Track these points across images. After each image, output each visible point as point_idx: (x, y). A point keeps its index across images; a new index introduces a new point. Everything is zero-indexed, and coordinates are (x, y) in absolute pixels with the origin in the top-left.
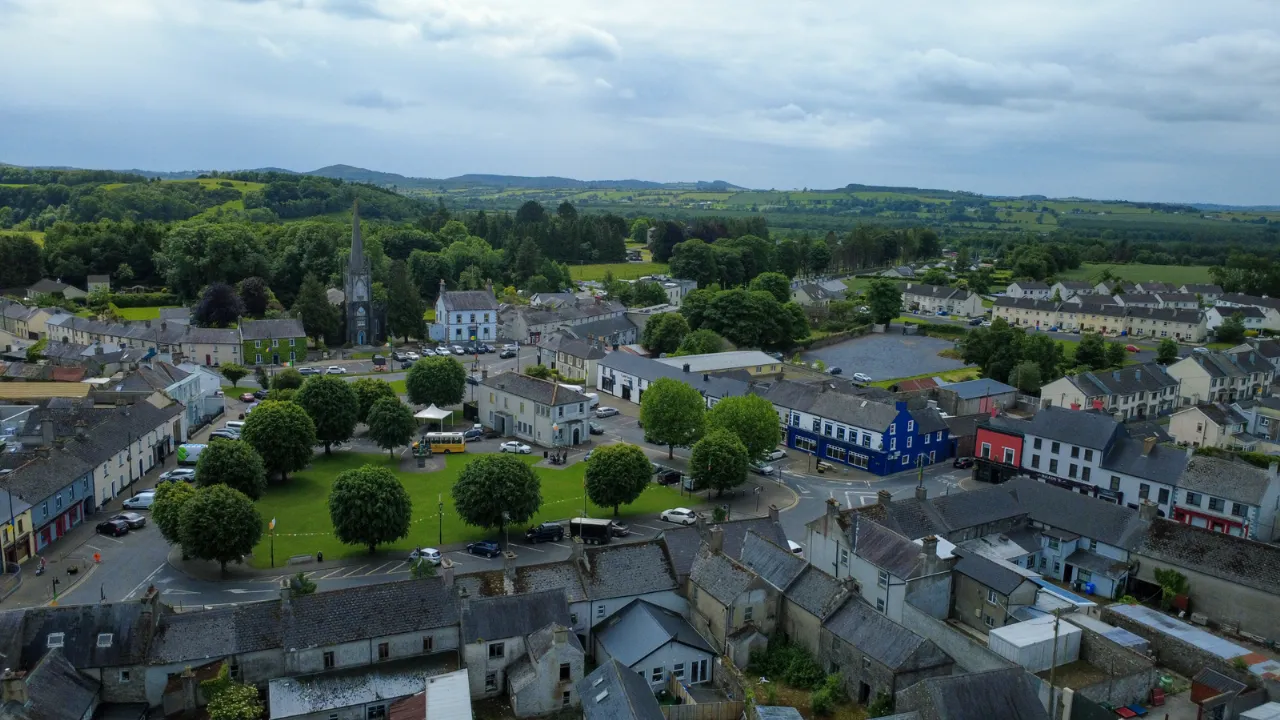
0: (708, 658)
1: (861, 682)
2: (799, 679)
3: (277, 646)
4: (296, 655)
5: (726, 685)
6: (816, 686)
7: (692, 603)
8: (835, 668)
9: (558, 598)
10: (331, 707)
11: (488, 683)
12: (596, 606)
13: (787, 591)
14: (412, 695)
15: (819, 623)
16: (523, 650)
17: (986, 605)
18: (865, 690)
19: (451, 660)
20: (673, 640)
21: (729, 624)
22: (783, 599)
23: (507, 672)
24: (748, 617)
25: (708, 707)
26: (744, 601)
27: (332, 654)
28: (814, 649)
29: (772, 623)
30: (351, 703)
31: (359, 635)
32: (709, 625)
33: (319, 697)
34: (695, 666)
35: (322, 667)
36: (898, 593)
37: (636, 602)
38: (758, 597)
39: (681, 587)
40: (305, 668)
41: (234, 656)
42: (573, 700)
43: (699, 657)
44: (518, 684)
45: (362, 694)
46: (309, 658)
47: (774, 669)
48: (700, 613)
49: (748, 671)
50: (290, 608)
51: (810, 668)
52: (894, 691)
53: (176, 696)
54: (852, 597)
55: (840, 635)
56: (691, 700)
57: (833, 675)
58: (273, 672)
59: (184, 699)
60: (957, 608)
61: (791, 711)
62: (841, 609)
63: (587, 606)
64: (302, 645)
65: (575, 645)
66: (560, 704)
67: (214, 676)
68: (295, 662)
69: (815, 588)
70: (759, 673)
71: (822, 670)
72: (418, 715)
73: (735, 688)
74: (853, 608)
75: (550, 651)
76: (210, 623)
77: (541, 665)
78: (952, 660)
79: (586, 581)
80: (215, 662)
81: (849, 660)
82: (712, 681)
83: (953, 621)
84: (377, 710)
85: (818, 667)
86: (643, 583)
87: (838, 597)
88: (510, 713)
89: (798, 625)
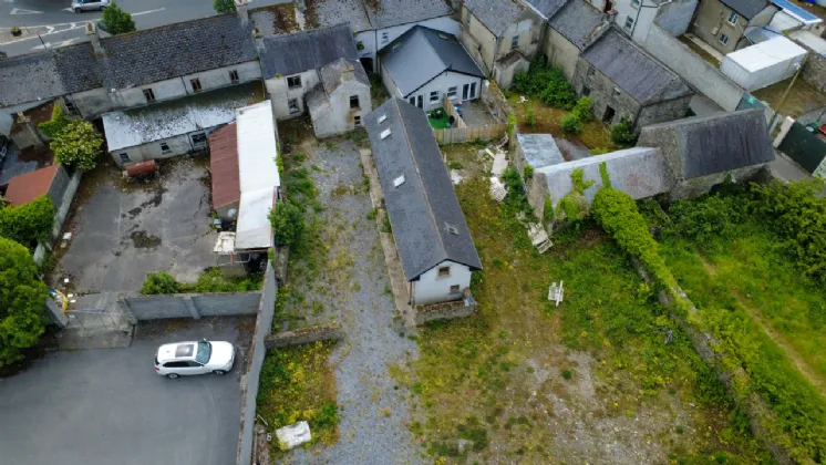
0: (477, 80)
1: (608, 107)
2: (554, 99)
3: (101, 86)
4: (118, 93)
5: (492, 106)
6: (568, 106)
7: (465, 27)
8: (586, 91)
9: (346, 33)
10: (159, 138)
11: (291, 107)
12: (380, 33)
13: (551, 20)
14: (226, 124)
15: (578, 52)
16: (317, 80)
17: (724, 26)
18: (610, 113)
19: (254, 91)
20: (448, 70)
21: (497, 53)
22: (546, 27)
23: (305, 98)
24: (515, 44)
25: (475, 130)
26: (511, 31)
27: (150, 90)
28: (569, 73)
29: (534, 47)
30: (176, 133)
31: (171, 74)
32: (479, 49)
33: (147, 129)
34: (466, 87)
35: (145, 101)
36: (649, 13)
37: (415, 28)
38: (526, 26)
39: (455, 14)
40: (131, 103)
41: (64, 96)
42: (362, 123)
43: (469, 80)
44: (315, 113)
45: (184, 125)
46: (132, 95)
47: (534, 90)
48: (471, 36)
49: (510, 90)
50: (102, 50)
51: (564, 90)
52: (636, 120)
53: (21, 135)
54: (612, 29)
55: (596, 65)
56: (461, 123)
57: (584, 97)
58: (104, 107)
59: (29, 138)
60: (695, 24)
61: (548, 137)
62: (600, 40)
63: (372, 34)
64: (121, 86)
65: (361, 80)
66: (352, 126)
67: (48, 118)
68: (120, 99)
69: (579, 19)
70: (519, 92)
71: (575, 92)
72: (233, 145)
73: (499, 110)
74: (611, 39)
75: (340, 88)
76: (33, 67)
77: (333, 99)
78: (693, 91)
79: (370, 11)
80: (49, 102)
81: (601, 87)
82: (480, 99)
83: (688, 36)
84: (200, 137)
85: (571, 89)
86: (422, 10)
87: (599, 28)
88: (311, 132)
89: (558, 51)
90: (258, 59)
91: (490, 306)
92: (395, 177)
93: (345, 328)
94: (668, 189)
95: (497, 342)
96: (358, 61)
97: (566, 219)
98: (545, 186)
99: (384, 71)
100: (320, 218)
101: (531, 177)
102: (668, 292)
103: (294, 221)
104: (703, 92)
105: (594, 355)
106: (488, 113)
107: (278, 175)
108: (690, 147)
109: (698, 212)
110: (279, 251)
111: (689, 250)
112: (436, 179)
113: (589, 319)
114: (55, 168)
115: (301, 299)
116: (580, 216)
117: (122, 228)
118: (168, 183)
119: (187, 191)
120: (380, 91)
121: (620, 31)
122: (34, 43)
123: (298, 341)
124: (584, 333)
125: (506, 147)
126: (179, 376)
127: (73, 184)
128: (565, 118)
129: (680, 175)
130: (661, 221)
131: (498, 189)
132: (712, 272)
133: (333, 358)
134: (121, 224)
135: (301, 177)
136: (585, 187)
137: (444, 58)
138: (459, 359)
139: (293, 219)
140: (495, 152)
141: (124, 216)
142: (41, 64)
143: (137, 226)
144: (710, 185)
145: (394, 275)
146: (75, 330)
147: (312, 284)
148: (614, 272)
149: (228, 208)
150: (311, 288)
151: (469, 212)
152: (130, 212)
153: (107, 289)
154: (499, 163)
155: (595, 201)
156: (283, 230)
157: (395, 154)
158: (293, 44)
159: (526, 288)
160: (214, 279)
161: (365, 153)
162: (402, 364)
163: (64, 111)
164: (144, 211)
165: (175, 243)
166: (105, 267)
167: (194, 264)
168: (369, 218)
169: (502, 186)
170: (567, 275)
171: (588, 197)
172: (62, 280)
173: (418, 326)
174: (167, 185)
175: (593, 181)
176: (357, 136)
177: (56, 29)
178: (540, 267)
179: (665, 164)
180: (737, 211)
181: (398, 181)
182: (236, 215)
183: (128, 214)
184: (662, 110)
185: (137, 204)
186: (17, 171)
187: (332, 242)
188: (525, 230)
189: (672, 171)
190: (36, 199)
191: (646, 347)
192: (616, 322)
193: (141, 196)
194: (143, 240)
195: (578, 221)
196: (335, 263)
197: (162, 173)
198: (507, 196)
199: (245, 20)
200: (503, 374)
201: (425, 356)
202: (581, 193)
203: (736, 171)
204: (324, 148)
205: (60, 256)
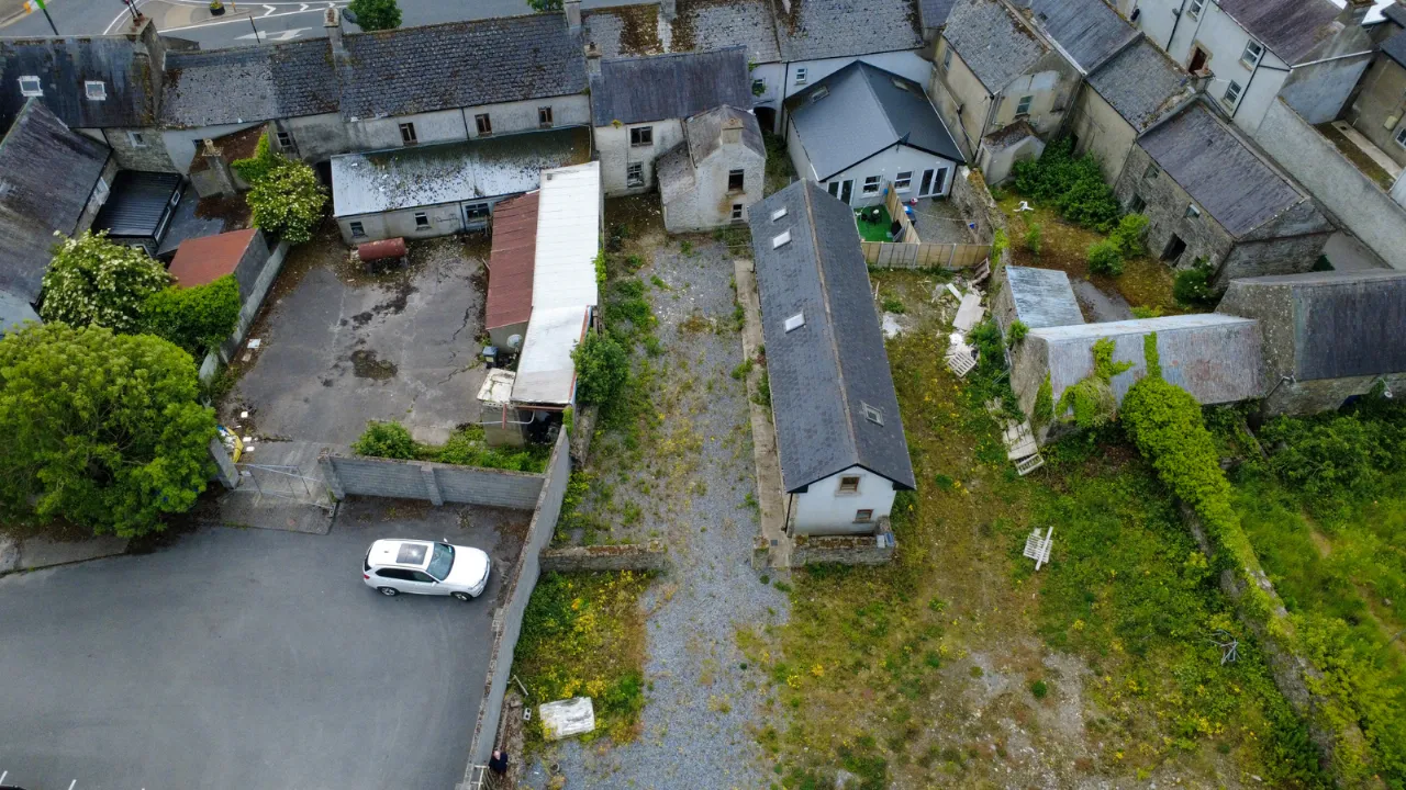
0: (949, 166)
1: (1175, 236)
2: (1080, 211)
3: (334, 110)
4: (360, 125)
5: (968, 211)
6: (1102, 226)
7: (940, 72)
8: (1139, 205)
9: (738, 64)
10: (415, 203)
11: (631, 176)
12: (794, 69)
13: (1092, 75)
14: (524, 193)
15: (1133, 135)
16: (679, 137)
18: (1177, 247)
19: (575, 144)
20: (902, 143)
21: (990, 121)
22: (1083, 85)
23: (657, 164)
24: (1023, 109)
25: (936, 249)
26: (1020, 88)
27: (411, 125)
28: (1113, 170)
29: (1058, 118)
30: (441, 199)
31: (447, 103)
32: (960, 112)
33: (398, 187)
34: (928, 174)
35: (399, 142)
36: (1270, 79)
37: (853, 66)
38: (1047, 82)
39: (926, 48)
40: (377, 143)
41: (277, 121)
42: (745, 216)
43: (936, 164)
44: (668, 190)
45: (456, 187)
46: (381, 131)
47: (1046, 191)
48: (948, 87)
49: (1004, 187)
50: (345, 54)
51: (1100, 198)
52: (1223, 263)
53: (205, 175)
54: (1199, 103)
55: (1162, 161)
56: (912, 236)
57: (1133, 214)
58: (335, 145)
59: (217, 181)
60: (1355, 106)
61: (1059, 277)
62: (1175, 119)
63: (780, 69)
64: (367, 113)
65: (752, 145)
66: (729, 219)
67: (249, 153)
68: (361, 135)
69: (1142, 78)
70: (1020, 193)
71: (1118, 203)
72: (529, 231)
73: (981, 222)
74: (1196, 121)
75: (715, 154)
76: (236, 69)
77: (701, 171)
78: (1335, 226)
79: (783, 30)
80: (253, 128)
81: (1166, 201)
82: (950, 196)
83: (1338, 127)
84: (479, 209)
85: (1113, 198)
86: (869, 35)
87: (1176, 99)
88: (659, 222)
89: (1098, 130)
90: (588, 93)
91: (921, 552)
92: (787, 315)
93: (673, 556)
94: (1263, 393)
95: (926, 615)
96: (751, 111)
97: (1074, 423)
98: (1044, 361)
99: (792, 131)
100: (656, 365)
101: (1020, 341)
102: (1239, 574)
103: (611, 367)
104: (1353, 228)
105: (1092, 663)
106: (960, 224)
107: (596, 285)
108: (1314, 326)
109: (1314, 442)
110: (581, 412)
111: (1287, 504)
112: (856, 325)
113: (1090, 599)
114: (250, 233)
115: (607, 497)
116: (1099, 420)
117: (339, 342)
118: (419, 277)
119: (448, 295)
120: (782, 165)
121: (1215, 108)
122: (242, 28)
123: (595, 564)
124: (1079, 624)
125: (984, 285)
126: (397, 593)
127: (274, 261)
128: (1094, 246)
129: (1288, 373)
130: (1245, 449)
131: (961, 355)
132: (1325, 550)
133: (646, 602)
134: (338, 335)
135: (633, 294)
136: (1114, 373)
137: (896, 122)
138: (855, 635)
139: (610, 363)
140: (963, 290)
141: (344, 323)
142: (249, 66)
143: (363, 342)
144: (1343, 396)
145: (764, 478)
146: (249, 495)
147: (629, 475)
148: (1148, 524)
149: (510, 331)
150: (624, 480)
151: (905, 388)
152: (355, 318)
153: (304, 437)
154: (969, 310)
155: (1129, 397)
156: (593, 378)
157: (792, 276)
158: (650, 73)
159: (986, 531)
160: (472, 443)
161: (742, 267)
162: (759, 629)
163: (274, 145)
164: (377, 319)
165: (418, 377)
166: (306, 401)
167: (443, 414)
168: (736, 377)
169: (968, 350)
170: (1063, 519)
171: (1119, 388)
172: (237, 412)
173: (794, 569)
174: (416, 281)
175: (1130, 364)
176: (734, 236)
177: (279, 9)
178: (1016, 498)
179: (1263, 349)
180: (1388, 447)
181: (792, 322)
182: (520, 345)
183: (352, 322)
184: (1273, 252)
185: (367, 307)
186: (193, 232)
187: (670, 406)
188: (997, 431)
189: (1275, 363)
190: (216, 281)
191: (1186, 664)
192: (1138, 612)
193: (375, 294)
194: (369, 366)
195: (1092, 429)
196: (669, 444)
197: (412, 262)
198: (975, 368)
199: (575, 26)
200: (927, 671)
201: (799, 621)
202: (1106, 381)
203: (1393, 377)
204: (675, 250)
205: (239, 375)
